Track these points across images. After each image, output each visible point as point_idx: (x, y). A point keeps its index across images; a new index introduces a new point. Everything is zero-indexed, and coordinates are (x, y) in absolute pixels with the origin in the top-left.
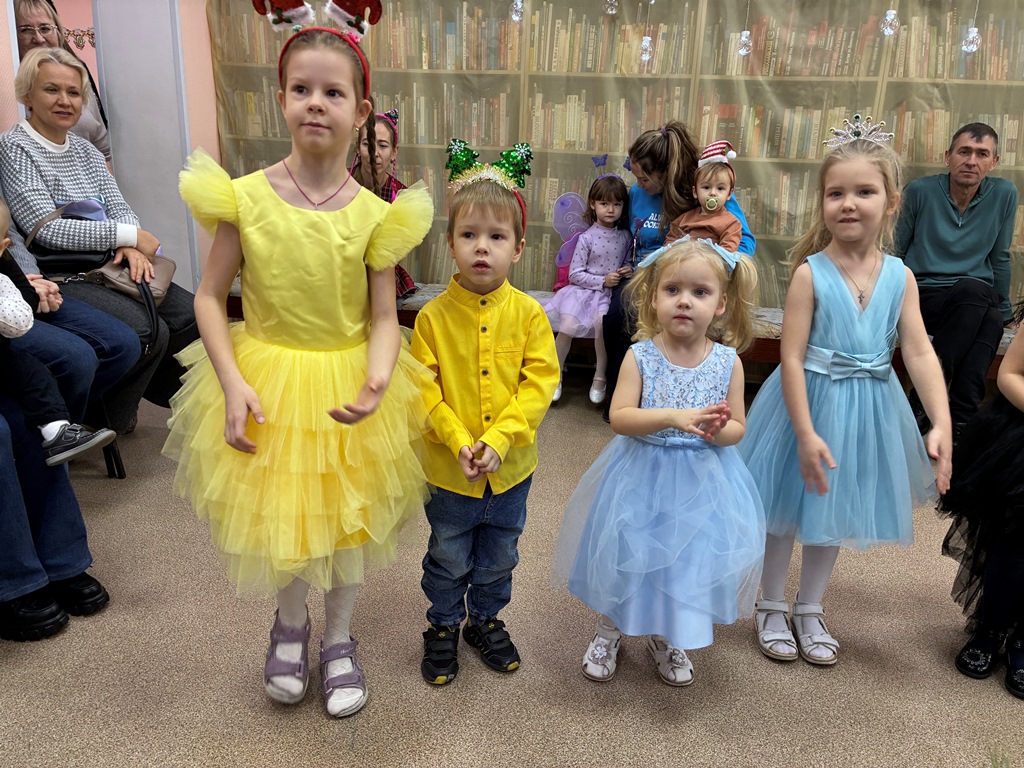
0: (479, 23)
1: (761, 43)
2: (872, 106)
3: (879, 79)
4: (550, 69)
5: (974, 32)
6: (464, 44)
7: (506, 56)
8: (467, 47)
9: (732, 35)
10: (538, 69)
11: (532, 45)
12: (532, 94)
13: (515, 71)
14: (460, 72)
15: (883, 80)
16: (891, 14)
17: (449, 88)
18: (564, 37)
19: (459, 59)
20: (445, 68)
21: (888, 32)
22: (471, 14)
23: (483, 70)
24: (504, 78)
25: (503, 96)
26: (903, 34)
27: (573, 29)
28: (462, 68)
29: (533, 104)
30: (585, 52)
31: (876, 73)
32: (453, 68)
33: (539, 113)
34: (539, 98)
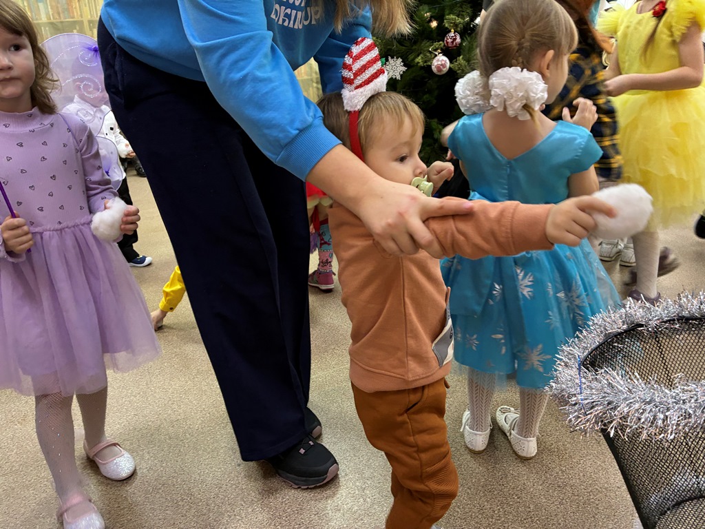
6: (49, 7)
8: (51, 8)
10: (91, 17)
13: (80, 19)
14: (49, 21)
17: (45, 30)
19: (47, 14)
20: (41, 19)
23: (62, 20)
24: (75, 22)
28: (50, 19)
32: (46, 19)
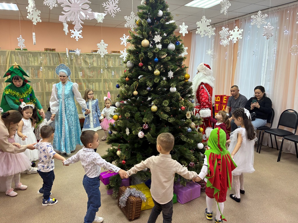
0: (33, 71)
1: (84, 73)
2: (101, 82)
3: (102, 78)
4: (48, 78)
5: (113, 72)
6: (31, 74)
7: (39, 76)
9: (79, 72)
10: (46, 78)
11: (44, 74)
12: (45, 82)
13: (41, 78)
15: (102, 79)
16: (102, 70)
18: (50, 73)
21: (102, 72)
22: (31, 69)
23: (35, 78)
25: (39, 82)
26: (104, 72)
27: (52, 72)
29: (46, 84)
30: (54, 75)
31: (101, 78)
33: (47, 85)
34: (46, 83)
